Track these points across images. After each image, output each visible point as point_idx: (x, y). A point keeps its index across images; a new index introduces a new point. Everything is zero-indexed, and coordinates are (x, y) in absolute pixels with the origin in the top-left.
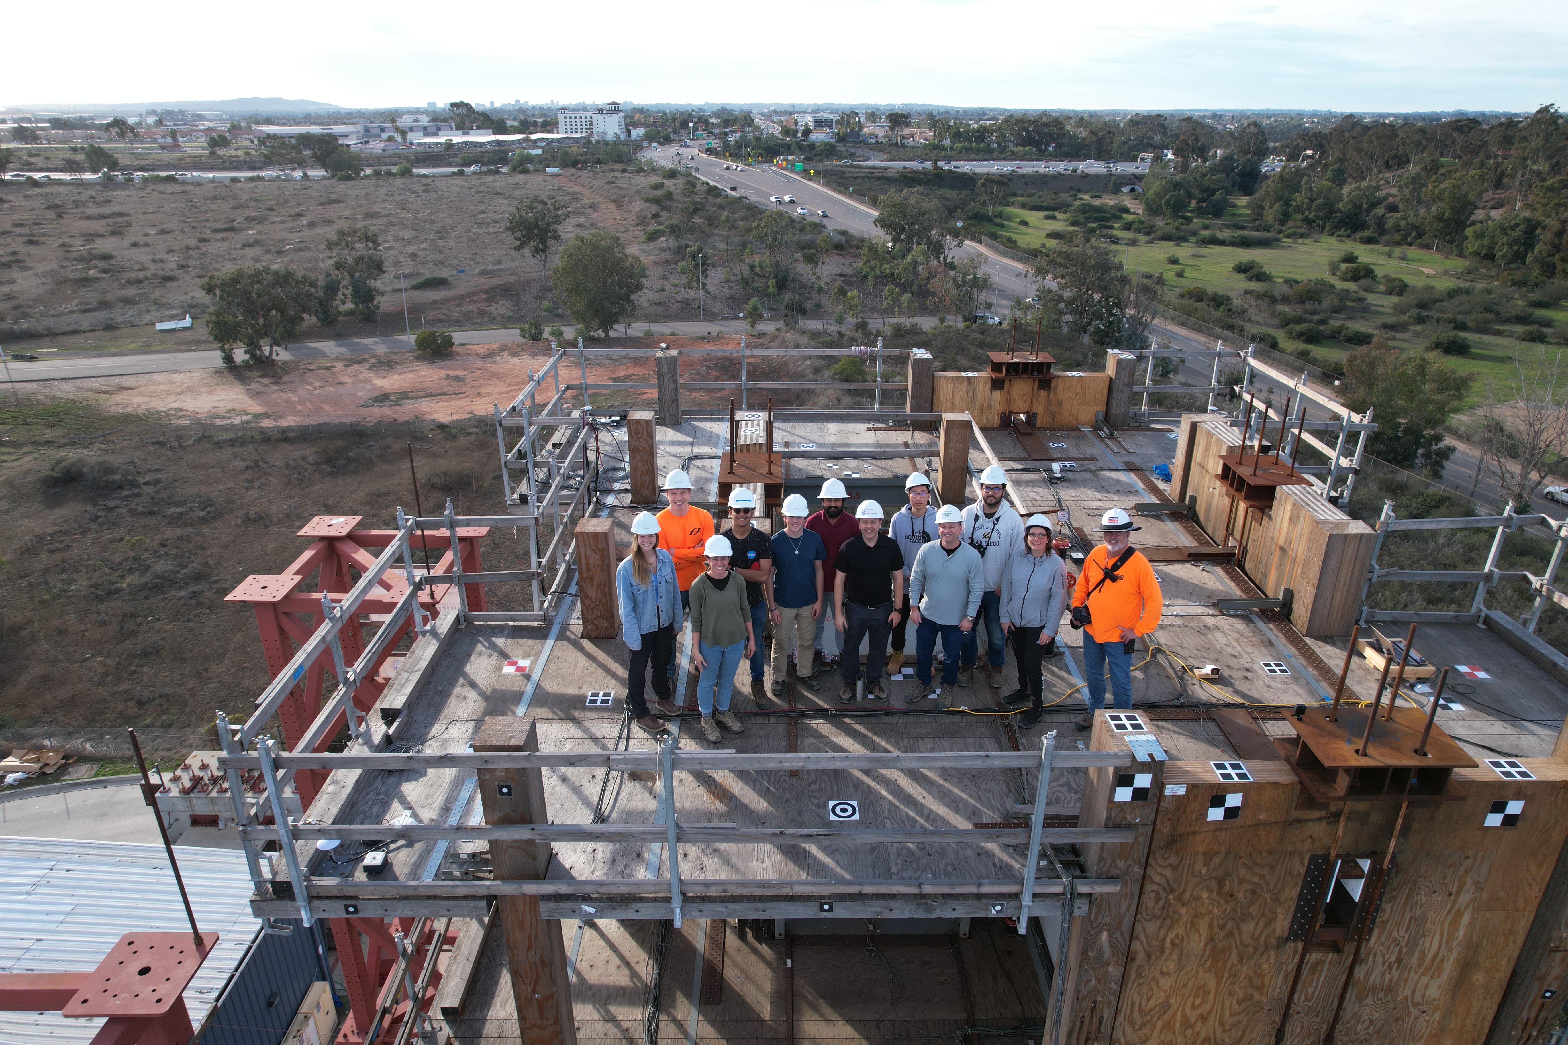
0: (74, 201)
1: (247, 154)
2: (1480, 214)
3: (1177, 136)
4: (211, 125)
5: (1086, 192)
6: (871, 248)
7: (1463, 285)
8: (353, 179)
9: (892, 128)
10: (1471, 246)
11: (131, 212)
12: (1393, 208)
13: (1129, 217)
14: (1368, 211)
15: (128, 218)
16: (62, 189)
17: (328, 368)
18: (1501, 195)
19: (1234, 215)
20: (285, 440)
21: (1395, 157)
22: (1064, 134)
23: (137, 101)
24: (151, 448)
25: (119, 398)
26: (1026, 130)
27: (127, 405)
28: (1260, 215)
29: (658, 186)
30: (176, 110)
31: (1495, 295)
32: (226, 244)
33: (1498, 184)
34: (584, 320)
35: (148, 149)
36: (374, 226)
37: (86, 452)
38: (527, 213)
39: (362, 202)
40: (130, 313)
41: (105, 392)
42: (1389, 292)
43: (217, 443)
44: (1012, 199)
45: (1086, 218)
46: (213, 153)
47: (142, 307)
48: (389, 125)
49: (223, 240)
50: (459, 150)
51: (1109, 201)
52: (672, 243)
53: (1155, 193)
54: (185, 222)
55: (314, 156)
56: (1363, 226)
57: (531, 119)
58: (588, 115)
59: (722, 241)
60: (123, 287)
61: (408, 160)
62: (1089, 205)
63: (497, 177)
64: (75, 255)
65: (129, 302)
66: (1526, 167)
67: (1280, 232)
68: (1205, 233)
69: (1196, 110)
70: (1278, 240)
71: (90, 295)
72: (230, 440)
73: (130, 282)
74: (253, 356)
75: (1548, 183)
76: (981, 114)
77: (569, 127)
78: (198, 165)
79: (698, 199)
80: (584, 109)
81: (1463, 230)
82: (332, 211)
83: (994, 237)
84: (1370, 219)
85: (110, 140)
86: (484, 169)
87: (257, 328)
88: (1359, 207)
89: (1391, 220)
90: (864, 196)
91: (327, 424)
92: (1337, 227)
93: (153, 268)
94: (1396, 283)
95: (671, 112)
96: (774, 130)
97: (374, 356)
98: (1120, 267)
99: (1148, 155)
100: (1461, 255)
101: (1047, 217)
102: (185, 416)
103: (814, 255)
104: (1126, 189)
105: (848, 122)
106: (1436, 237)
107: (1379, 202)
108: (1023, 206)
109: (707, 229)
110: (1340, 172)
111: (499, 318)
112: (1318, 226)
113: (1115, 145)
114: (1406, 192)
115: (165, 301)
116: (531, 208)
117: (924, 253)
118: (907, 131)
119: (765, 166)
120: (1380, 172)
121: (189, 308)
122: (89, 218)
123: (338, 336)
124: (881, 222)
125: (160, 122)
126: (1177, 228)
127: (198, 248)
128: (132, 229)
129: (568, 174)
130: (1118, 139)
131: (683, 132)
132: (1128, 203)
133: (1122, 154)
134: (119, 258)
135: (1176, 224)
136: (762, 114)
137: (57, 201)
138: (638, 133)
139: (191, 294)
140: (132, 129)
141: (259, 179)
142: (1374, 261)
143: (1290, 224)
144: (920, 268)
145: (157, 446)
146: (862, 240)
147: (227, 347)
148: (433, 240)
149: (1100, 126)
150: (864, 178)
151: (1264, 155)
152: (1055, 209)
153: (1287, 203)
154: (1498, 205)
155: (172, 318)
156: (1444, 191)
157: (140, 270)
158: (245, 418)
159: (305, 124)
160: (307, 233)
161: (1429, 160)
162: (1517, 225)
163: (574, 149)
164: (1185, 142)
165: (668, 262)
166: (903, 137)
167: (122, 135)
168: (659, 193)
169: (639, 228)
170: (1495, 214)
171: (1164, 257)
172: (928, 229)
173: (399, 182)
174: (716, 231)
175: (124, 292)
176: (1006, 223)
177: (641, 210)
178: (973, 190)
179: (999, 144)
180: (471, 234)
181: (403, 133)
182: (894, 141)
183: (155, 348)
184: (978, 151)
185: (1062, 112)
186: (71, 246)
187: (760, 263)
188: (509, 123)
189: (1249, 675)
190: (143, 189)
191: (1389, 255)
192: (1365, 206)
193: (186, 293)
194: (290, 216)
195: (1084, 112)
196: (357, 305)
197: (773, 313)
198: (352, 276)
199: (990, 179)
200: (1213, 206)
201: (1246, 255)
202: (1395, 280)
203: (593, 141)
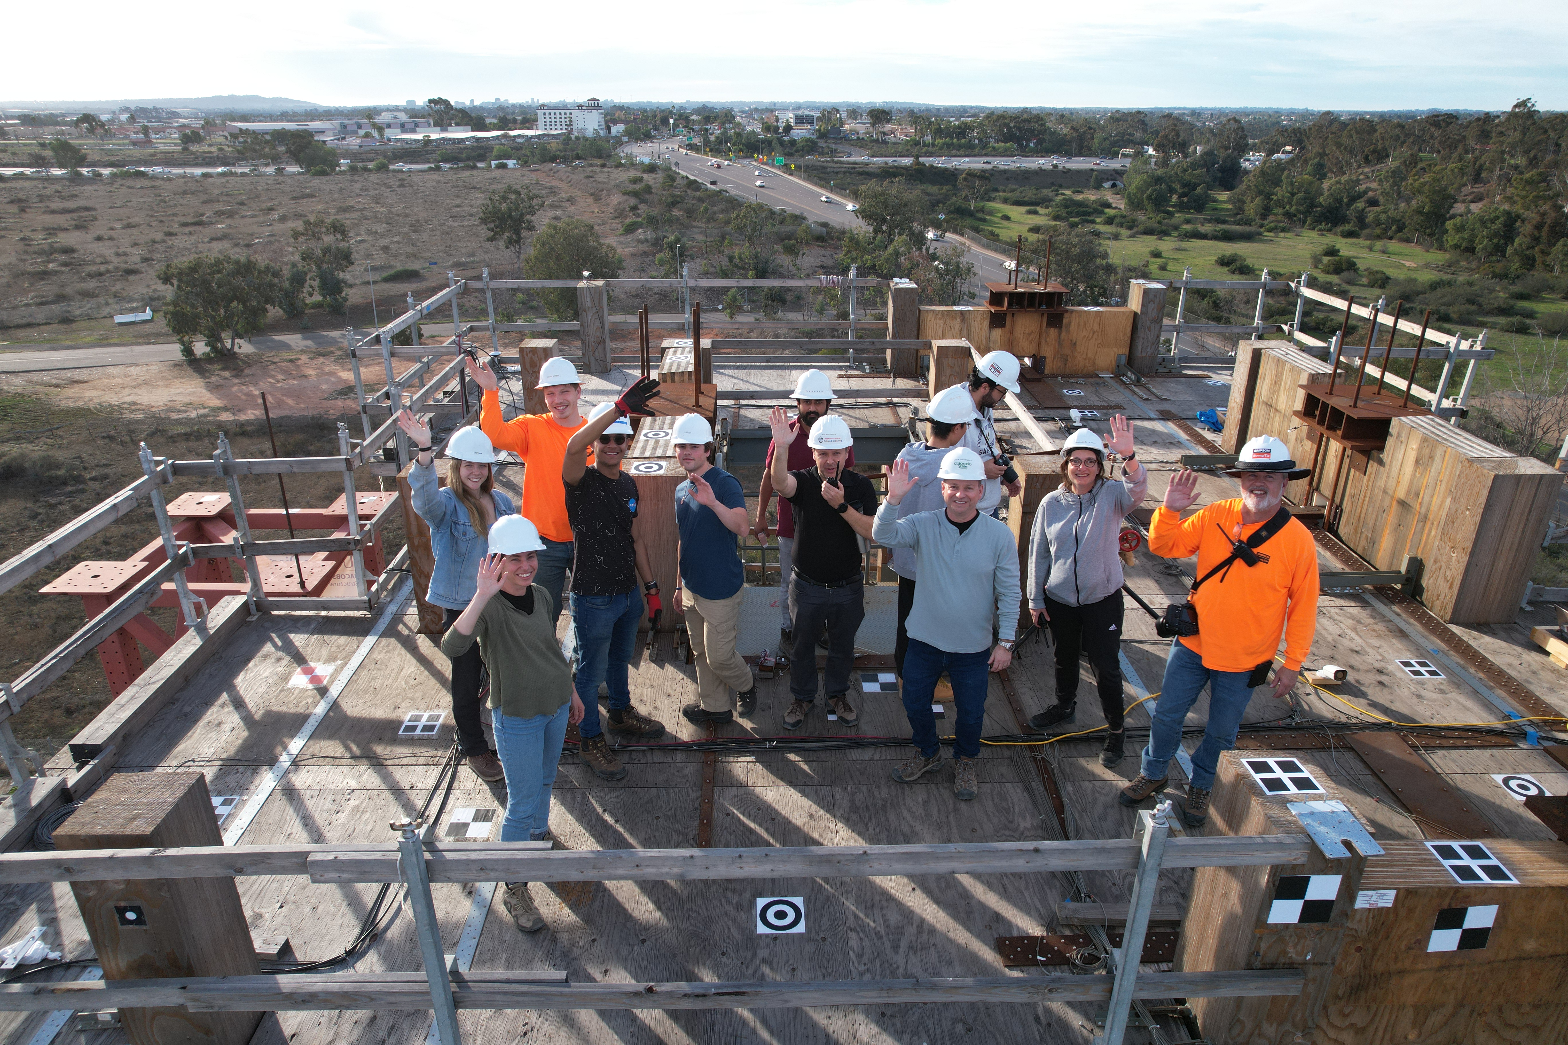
0: (38, 196)
1: (221, 150)
2: (1459, 208)
3: (1156, 133)
4: (186, 122)
5: (1068, 188)
6: (852, 239)
7: (1446, 277)
8: (328, 174)
9: (873, 125)
10: (1451, 239)
11: (97, 206)
12: (1373, 203)
13: (1110, 212)
14: (1349, 205)
15: (94, 213)
16: (27, 184)
17: (291, 361)
18: (1479, 189)
19: (1216, 209)
20: (244, 434)
21: (1374, 151)
22: (1045, 131)
23: (110, 98)
24: (101, 442)
25: (70, 392)
26: (1007, 125)
27: (79, 399)
28: (1241, 210)
29: (637, 180)
30: (150, 107)
31: (1477, 287)
32: (193, 238)
33: (1477, 178)
34: (557, 311)
35: (119, 145)
36: (347, 219)
37: (30, 447)
38: (500, 203)
39: (336, 196)
40: (88, 306)
41: (56, 386)
42: (1372, 285)
43: (171, 437)
44: (994, 195)
45: (1068, 213)
46: (185, 149)
47: (102, 300)
48: (366, 121)
49: (190, 233)
50: (436, 146)
51: (1091, 196)
52: (650, 235)
53: (1137, 187)
54: (152, 216)
55: (288, 151)
56: (1344, 220)
57: (510, 117)
58: (568, 112)
59: (701, 233)
60: (83, 280)
61: (385, 157)
62: (1071, 200)
63: (474, 172)
64: (36, 248)
65: (87, 294)
66: (1503, 161)
67: (1262, 226)
68: (1188, 227)
69: (1175, 108)
70: (1260, 234)
71: (48, 289)
72: (185, 434)
73: (90, 275)
74: (214, 349)
75: (1527, 176)
76: (962, 111)
77: (548, 124)
78: (169, 160)
79: (677, 192)
80: (564, 106)
81: (1443, 224)
82: (306, 206)
83: (977, 230)
84: (1351, 213)
85: (81, 137)
86: (461, 164)
87: (218, 319)
88: (1340, 201)
89: (1372, 213)
90: (845, 189)
91: (288, 417)
92: (1318, 220)
93: (116, 261)
94: (1379, 276)
95: (652, 110)
96: (754, 127)
97: (341, 349)
98: (1105, 256)
99: (1129, 151)
100: (1441, 248)
101: (1029, 212)
102: (139, 410)
103: (794, 245)
104: (1107, 185)
105: (829, 119)
106: (1417, 230)
107: (1360, 196)
108: (1005, 201)
109: (686, 221)
110: (1320, 166)
111: (471, 311)
112: (1299, 220)
113: (1096, 141)
114: (1387, 185)
115: (125, 294)
116: (504, 198)
117: (905, 243)
118: (888, 127)
119: (746, 161)
120: (1359, 167)
121: (150, 301)
122: (53, 212)
123: (305, 330)
124: (861, 213)
125: (132, 118)
126: (1159, 222)
127: (164, 241)
128: (97, 223)
129: (546, 169)
130: (1099, 136)
131: (663, 129)
132: (1110, 197)
133: (1103, 150)
134: (82, 251)
135: (1158, 218)
136: (743, 112)
137: (21, 196)
138: (618, 129)
139: (153, 287)
140: (103, 125)
141: (232, 174)
142: (1355, 254)
143: (1271, 218)
144: (902, 259)
145: (107, 440)
146: (843, 232)
147: (186, 339)
148: (406, 234)
149: (1081, 122)
150: (845, 173)
151: (1244, 151)
152: (1037, 204)
153: (1268, 197)
154: (1478, 199)
155: (132, 310)
156: (1424, 184)
157: (102, 263)
158: (201, 412)
159: (282, 121)
160: (278, 227)
161: (1407, 155)
162: (1497, 218)
163: (554, 146)
164: (1166, 137)
165: (645, 254)
166: (885, 134)
167: (91, 130)
168: (637, 187)
169: (617, 220)
170: (1475, 208)
171: (1147, 250)
172: (911, 220)
173: (374, 177)
174: (695, 224)
175: (83, 285)
176: (988, 217)
177: (619, 203)
178: (955, 186)
179: (980, 140)
180: (445, 228)
181: (380, 129)
182: (875, 137)
183: (112, 341)
184: (960, 147)
185: (1042, 109)
186: (32, 240)
187: (740, 254)
188: (488, 121)
189: (1384, 678)
190: (111, 184)
191: (1371, 249)
192: (1345, 200)
193: (148, 286)
194: (261, 210)
195: (1065, 109)
196: (324, 297)
197: (753, 305)
198: (319, 267)
199: (971, 174)
200: (1195, 201)
201: (1228, 249)
202: (1377, 272)
203: (573, 137)
